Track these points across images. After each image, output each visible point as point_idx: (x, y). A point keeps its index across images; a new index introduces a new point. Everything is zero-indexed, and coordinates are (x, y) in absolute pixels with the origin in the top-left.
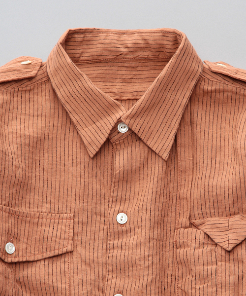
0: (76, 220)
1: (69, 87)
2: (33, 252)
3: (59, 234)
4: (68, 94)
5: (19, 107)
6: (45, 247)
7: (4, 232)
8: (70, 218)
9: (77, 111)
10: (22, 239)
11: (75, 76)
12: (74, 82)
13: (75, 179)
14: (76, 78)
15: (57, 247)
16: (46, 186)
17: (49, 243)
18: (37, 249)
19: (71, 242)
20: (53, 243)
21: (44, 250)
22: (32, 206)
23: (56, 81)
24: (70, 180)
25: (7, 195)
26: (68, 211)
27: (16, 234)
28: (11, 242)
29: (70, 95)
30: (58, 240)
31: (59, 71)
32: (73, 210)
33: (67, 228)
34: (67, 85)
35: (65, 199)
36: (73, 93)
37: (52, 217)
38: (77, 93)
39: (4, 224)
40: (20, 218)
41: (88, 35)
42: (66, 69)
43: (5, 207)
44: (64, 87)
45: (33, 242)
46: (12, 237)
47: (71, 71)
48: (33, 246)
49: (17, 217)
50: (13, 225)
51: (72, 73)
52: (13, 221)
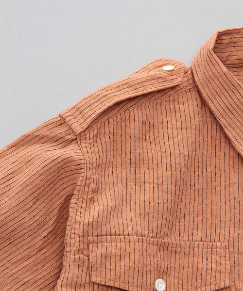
0: (231, 249)
1: (224, 99)
2: (186, 288)
3: (214, 266)
4: (224, 106)
5: (165, 120)
6: (199, 281)
7: (153, 269)
8: (225, 248)
9: (233, 125)
10: (172, 273)
11: (232, 87)
12: (231, 93)
13: (228, 203)
14: (233, 89)
15: (213, 281)
16: (196, 210)
17: (204, 277)
18: (189, 283)
19: (228, 276)
20: (209, 277)
21: (199, 285)
22: (182, 234)
23: (208, 92)
24: (223, 204)
25: (155, 225)
26: (221, 239)
27: (166, 269)
28: (161, 278)
29: (225, 108)
30: (213, 273)
31: (212, 81)
32: (227, 238)
33: (223, 259)
34: (222, 96)
35: (218, 225)
36: (229, 106)
37: (204, 247)
38: (235, 106)
39: (152, 260)
40: (170, 249)
41: (235, 36)
42: (221, 79)
43: (152, 239)
44: (219, 99)
45: (185, 276)
46: (161, 272)
47: (227, 81)
48: (185, 280)
49: (166, 248)
50: (162, 258)
51: (229, 84)
52: (162, 254)
